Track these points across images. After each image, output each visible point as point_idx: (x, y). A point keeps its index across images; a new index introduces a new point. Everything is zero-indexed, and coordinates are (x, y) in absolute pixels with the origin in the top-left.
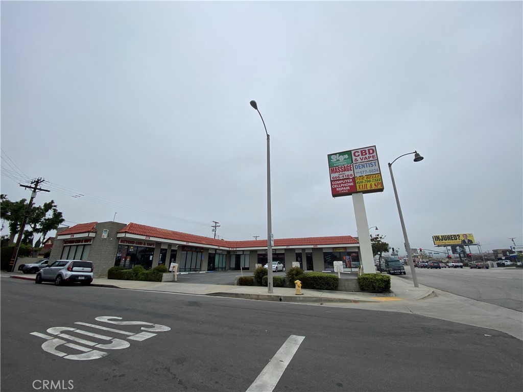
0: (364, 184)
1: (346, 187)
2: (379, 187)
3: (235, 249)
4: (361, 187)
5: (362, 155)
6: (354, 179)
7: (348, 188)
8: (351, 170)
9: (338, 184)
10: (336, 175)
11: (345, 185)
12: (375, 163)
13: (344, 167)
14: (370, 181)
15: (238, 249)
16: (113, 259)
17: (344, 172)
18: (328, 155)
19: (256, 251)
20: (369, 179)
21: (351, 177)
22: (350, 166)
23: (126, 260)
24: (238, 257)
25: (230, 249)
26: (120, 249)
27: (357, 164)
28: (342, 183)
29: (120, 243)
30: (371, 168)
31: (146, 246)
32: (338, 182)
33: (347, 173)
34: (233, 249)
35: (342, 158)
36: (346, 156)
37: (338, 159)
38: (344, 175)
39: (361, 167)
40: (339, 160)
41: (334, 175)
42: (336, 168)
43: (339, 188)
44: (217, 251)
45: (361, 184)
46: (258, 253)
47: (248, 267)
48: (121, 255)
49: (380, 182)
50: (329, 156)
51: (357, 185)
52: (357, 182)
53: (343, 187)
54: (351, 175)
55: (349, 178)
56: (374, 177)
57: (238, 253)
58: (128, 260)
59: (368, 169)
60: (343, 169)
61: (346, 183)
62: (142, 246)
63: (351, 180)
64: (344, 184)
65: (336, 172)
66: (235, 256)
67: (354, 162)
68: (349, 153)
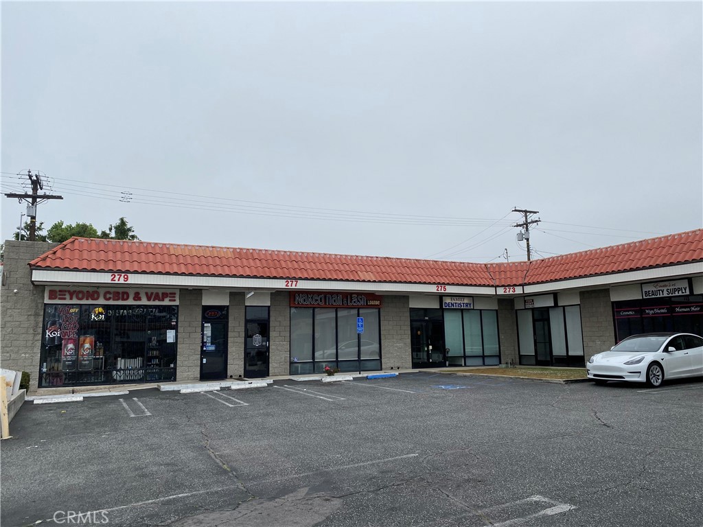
3: (519, 290)
15: (529, 289)
16: (33, 347)
19: (604, 290)
23: (78, 346)
24: (542, 318)
25: (501, 291)
26: (50, 317)
29: (47, 301)
31: (144, 302)
34: (510, 291)
44: (447, 300)
46: (615, 298)
47: (580, 353)
48: (58, 334)
57: (539, 303)
58: (87, 346)
62: (130, 302)
66: (530, 314)
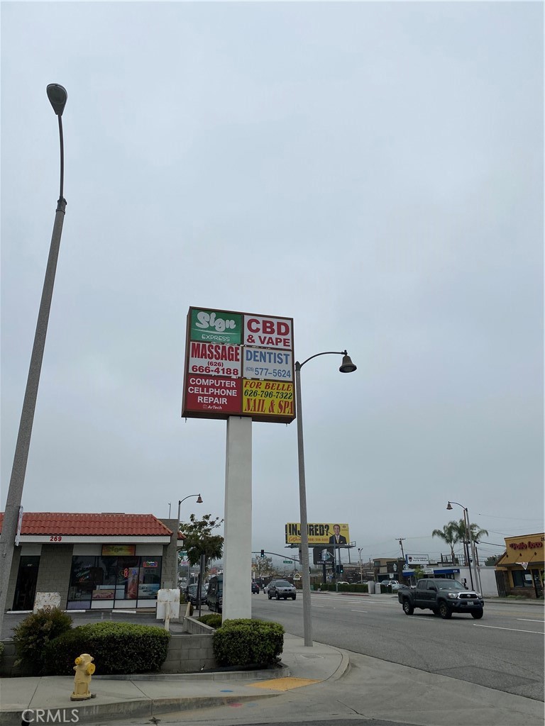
0: (258, 398)
1: (219, 397)
2: (287, 412)
4: (252, 404)
5: (265, 331)
6: (240, 381)
7: (224, 401)
8: (237, 360)
9: (203, 387)
10: (203, 362)
11: (219, 392)
12: (287, 355)
13: (224, 348)
14: (270, 395)
17: (220, 361)
18: (191, 308)
20: (269, 391)
21: (234, 377)
22: (237, 349)
27: (252, 350)
28: (213, 386)
30: (278, 367)
32: (203, 382)
33: (228, 364)
35: (221, 325)
36: (231, 324)
37: (212, 325)
38: (221, 368)
39: (258, 358)
40: (213, 328)
41: (196, 362)
42: (204, 346)
43: (203, 395)
45: (253, 398)
49: (290, 401)
50: (193, 311)
51: (245, 398)
52: (244, 389)
53: (212, 395)
54: (236, 371)
55: (229, 378)
56: (281, 387)
59: (272, 366)
60: (220, 351)
61: (220, 387)
63: (233, 384)
64: (217, 388)
65: (204, 355)
67: (246, 343)
68: (238, 317)
